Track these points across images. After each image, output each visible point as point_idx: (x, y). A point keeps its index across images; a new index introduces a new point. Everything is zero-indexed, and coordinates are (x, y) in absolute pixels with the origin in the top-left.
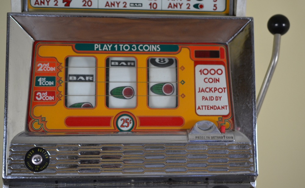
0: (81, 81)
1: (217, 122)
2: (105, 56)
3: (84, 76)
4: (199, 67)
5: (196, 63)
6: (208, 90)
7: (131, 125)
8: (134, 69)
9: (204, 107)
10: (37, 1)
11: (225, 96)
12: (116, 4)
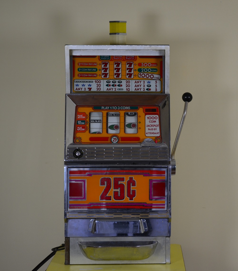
0: (96, 122)
1: (155, 139)
2: (106, 112)
3: (97, 120)
4: (147, 116)
5: (146, 114)
6: (151, 126)
7: (117, 141)
8: (119, 117)
9: (149, 133)
10: (77, 88)
11: (158, 128)
12: (111, 89)
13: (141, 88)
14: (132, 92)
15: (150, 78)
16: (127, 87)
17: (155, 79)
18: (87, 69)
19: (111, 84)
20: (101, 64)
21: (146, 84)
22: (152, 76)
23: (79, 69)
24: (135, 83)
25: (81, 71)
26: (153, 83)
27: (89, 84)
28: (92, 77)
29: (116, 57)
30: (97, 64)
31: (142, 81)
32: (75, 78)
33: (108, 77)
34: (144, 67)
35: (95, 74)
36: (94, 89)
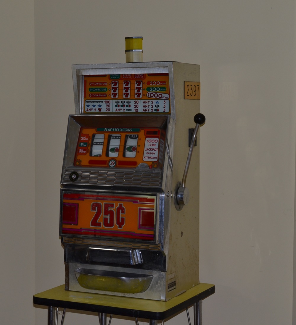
0: (98, 145)
1: (152, 164)
2: (108, 134)
3: (100, 143)
4: (148, 139)
5: (147, 137)
6: (150, 149)
7: (114, 164)
8: (120, 140)
9: (147, 157)
10: (88, 109)
11: (157, 152)
12: (120, 110)
13: (149, 109)
14: (140, 112)
15: (158, 97)
16: (135, 107)
17: (164, 98)
18: (98, 88)
19: (120, 104)
20: (111, 83)
21: (154, 104)
22: (160, 96)
23: (90, 88)
24: (143, 103)
25: (92, 91)
26: (161, 103)
27: (99, 104)
28: (102, 97)
30: (107, 84)
31: (151, 101)
32: (86, 98)
33: (117, 97)
34: (152, 86)
35: (105, 94)
36: (104, 110)
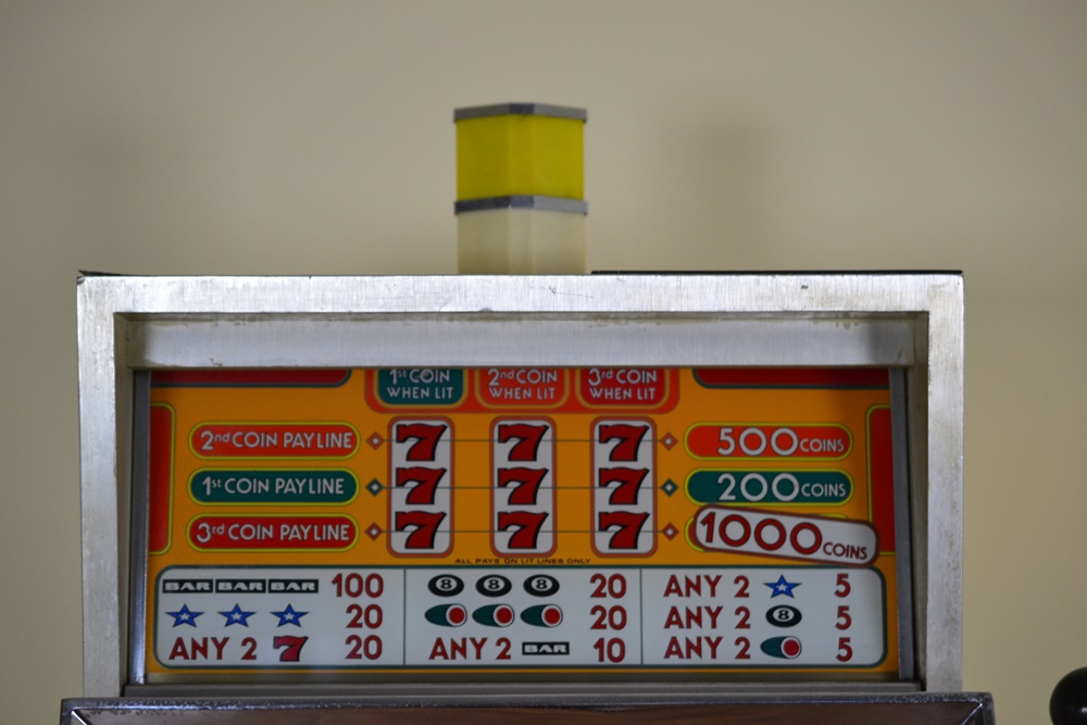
10: (180, 642)
12: (471, 649)
13: (719, 639)
14: (642, 666)
15: (787, 549)
16: (598, 625)
17: (833, 558)
18: (271, 476)
19: (471, 600)
20: (384, 436)
21: (761, 600)
23: (200, 477)
24: (668, 592)
25: (219, 495)
26: (815, 592)
27: (280, 602)
28: (309, 543)
29: (511, 376)
30: (353, 440)
31: (729, 575)
32: (165, 556)
33: (441, 541)
34: (739, 464)
35: (337, 522)
36: (327, 646)
